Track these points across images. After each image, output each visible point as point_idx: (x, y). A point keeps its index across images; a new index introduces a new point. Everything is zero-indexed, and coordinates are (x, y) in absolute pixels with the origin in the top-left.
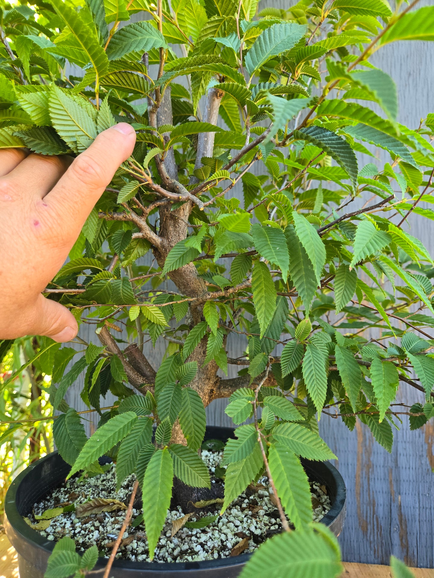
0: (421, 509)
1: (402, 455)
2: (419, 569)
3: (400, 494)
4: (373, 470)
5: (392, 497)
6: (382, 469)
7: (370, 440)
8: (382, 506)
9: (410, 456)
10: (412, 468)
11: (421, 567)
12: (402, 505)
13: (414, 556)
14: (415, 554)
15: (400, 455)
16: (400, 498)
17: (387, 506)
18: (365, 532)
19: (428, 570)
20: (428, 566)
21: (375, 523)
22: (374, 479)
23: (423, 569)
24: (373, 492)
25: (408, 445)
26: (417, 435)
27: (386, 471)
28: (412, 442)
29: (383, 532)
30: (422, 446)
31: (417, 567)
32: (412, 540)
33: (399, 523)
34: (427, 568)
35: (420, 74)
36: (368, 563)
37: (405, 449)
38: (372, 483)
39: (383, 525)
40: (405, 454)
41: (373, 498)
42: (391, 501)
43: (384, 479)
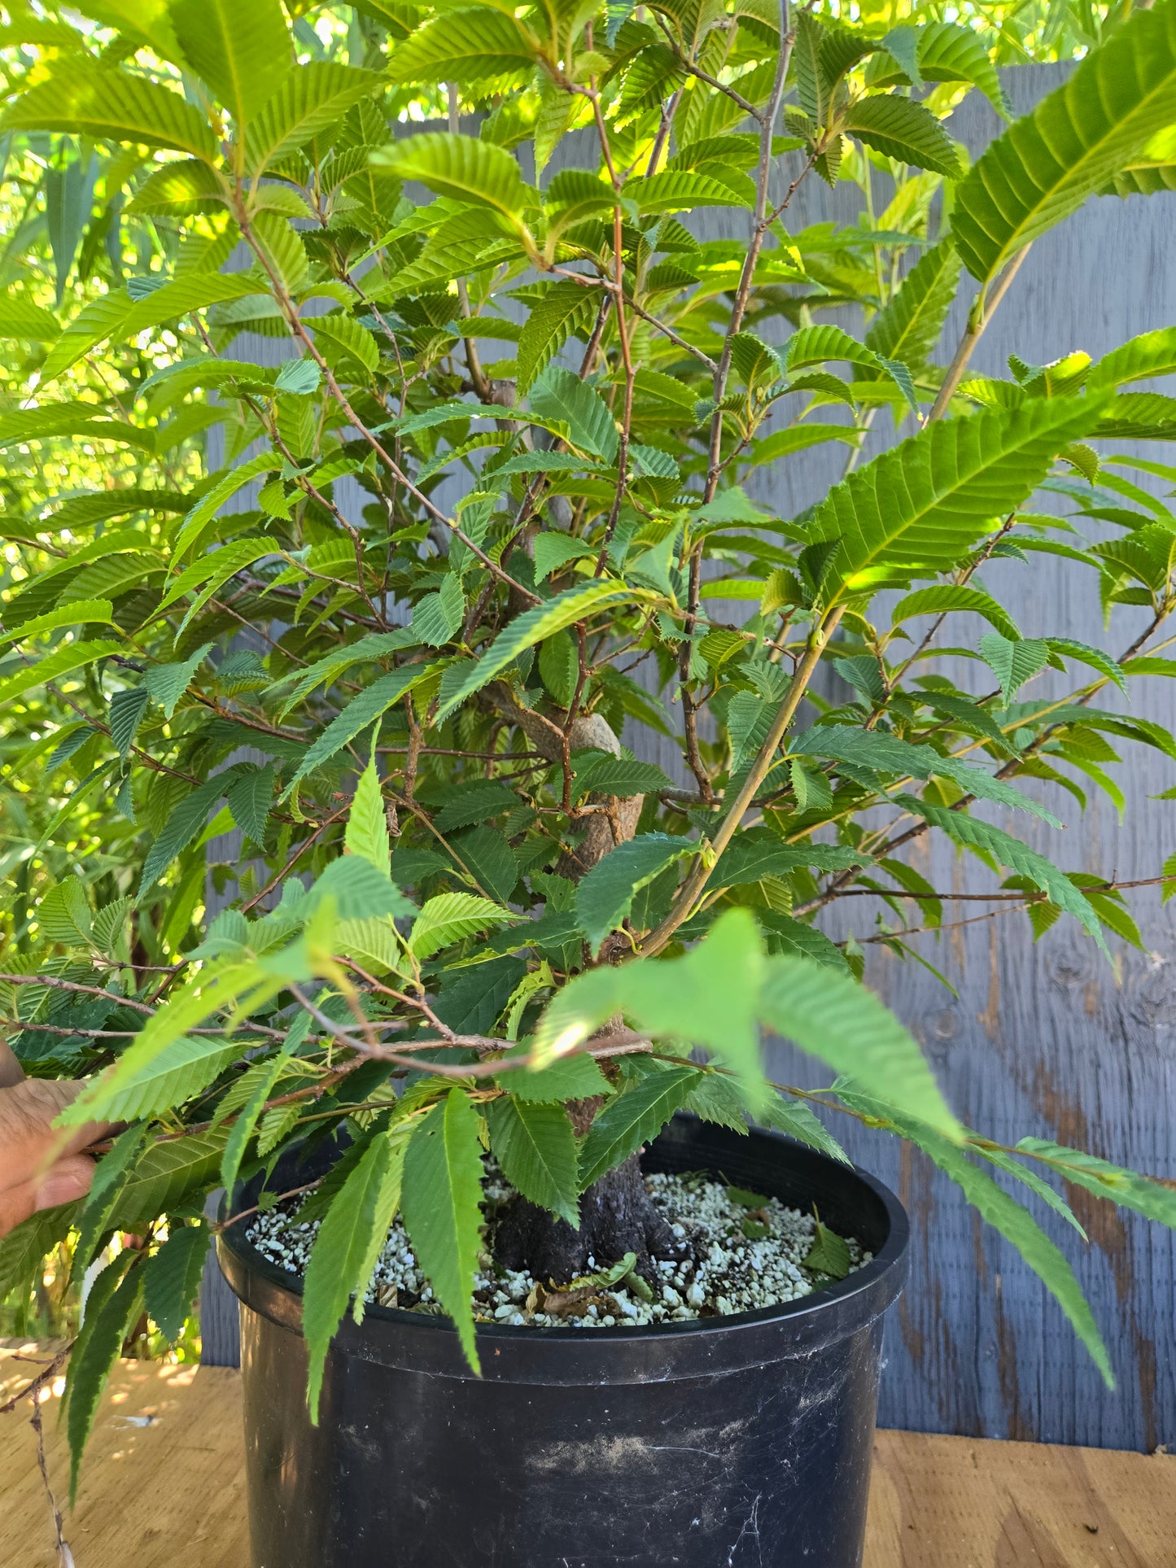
0: (1049, 1308)
2: (1042, 1446)
3: (998, 1271)
4: (936, 1216)
5: (981, 1278)
6: (958, 1212)
8: (957, 1301)
11: (1047, 1442)
12: (1004, 1296)
13: (1031, 1417)
14: (1035, 1410)
16: (998, 1280)
17: (969, 1299)
18: (918, 1358)
19: (1065, 1448)
20: (1065, 1440)
21: (942, 1340)
22: (940, 1235)
23: (1052, 1447)
24: (936, 1266)
27: (967, 1218)
29: (959, 1360)
31: (1039, 1441)
32: (1028, 1380)
33: (996, 1339)
34: (1061, 1443)
35: (1054, 288)
36: (923, 1430)
38: (933, 1245)
39: (959, 1342)
41: (937, 1279)
42: (979, 1286)
43: (963, 1235)
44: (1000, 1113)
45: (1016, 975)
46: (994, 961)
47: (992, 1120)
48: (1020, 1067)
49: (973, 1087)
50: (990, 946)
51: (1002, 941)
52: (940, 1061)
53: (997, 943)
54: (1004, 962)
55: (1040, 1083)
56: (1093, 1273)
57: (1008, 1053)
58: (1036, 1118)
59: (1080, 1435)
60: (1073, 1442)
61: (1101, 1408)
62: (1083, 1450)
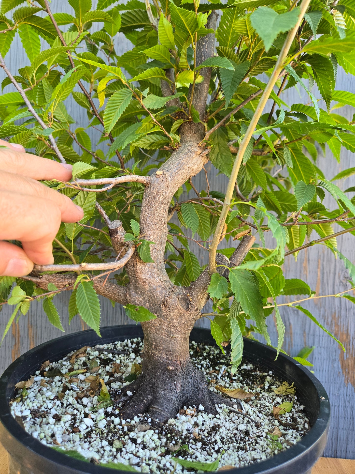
1: (317, 359)
7: (289, 345)
9: (324, 359)
10: (325, 371)
11: (326, 457)
15: (315, 358)
19: (333, 459)
23: (328, 458)
25: (323, 350)
26: (332, 341)
28: (327, 348)
30: (336, 351)
34: (332, 457)
37: (320, 354)
40: (320, 358)
45: (327, 279)
46: (319, 274)
47: (314, 335)
48: (326, 315)
50: (318, 268)
51: (323, 265)
52: (296, 312)
53: (320, 266)
54: (323, 274)
55: (334, 321)
56: (348, 394)
57: (322, 310)
59: (338, 454)
60: (336, 457)
61: (347, 444)
62: (340, 460)
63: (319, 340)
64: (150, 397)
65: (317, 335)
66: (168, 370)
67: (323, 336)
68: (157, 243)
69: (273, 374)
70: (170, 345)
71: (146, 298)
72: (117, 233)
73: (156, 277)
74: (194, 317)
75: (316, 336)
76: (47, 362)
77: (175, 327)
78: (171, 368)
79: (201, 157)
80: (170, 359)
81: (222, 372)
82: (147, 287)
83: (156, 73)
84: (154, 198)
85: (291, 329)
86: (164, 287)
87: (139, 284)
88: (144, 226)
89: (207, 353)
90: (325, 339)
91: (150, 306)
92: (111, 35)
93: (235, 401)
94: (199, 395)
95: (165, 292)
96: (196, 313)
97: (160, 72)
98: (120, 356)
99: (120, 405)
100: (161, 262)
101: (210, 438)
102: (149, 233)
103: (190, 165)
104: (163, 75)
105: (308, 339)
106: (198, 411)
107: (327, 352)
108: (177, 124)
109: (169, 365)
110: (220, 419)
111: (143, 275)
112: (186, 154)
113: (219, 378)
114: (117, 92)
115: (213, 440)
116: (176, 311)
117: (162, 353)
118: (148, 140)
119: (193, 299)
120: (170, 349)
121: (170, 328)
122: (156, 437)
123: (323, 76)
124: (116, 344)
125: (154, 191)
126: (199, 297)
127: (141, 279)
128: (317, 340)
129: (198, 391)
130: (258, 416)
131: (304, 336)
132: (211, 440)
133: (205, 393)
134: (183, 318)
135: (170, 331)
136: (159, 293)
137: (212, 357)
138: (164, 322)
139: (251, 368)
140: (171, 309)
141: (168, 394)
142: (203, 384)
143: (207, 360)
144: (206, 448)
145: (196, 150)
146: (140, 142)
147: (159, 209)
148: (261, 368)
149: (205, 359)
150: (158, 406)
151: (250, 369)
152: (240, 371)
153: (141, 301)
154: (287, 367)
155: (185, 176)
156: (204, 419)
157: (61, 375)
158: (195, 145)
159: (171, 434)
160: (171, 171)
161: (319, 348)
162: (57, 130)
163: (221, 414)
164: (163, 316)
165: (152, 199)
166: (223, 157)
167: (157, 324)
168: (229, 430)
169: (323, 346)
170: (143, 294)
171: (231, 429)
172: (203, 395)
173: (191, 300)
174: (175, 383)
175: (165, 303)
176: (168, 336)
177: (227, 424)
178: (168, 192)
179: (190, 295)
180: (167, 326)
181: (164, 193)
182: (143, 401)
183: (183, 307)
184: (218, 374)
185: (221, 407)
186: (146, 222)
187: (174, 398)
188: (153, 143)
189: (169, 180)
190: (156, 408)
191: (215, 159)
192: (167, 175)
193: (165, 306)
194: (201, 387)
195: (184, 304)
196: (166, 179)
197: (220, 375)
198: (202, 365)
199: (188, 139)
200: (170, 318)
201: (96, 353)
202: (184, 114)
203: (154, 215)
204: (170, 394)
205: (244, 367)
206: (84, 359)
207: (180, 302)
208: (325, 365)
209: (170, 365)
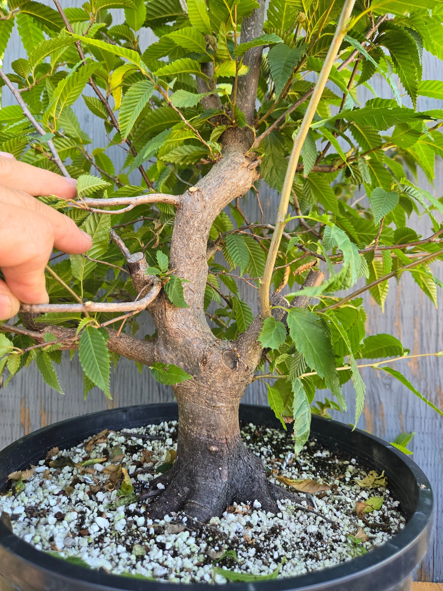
0: (440, 513)
1: (419, 448)
2: (435, 584)
7: (381, 431)
9: (428, 449)
10: (431, 465)
11: (437, 582)
13: (429, 569)
14: (431, 566)
15: (417, 448)
23: (439, 583)
25: (426, 437)
26: (438, 425)
28: (431, 433)
31: (433, 582)
37: (423, 442)
40: (423, 447)
44: (417, 414)
45: (428, 343)
46: (417, 335)
47: (413, 417)
48: (429, 390)
49: (404, 401)
50: (415, 327)
51: (421, 324)
52: (387, 387)
53: (418, 326)
54: (422, 335)
55: (439, 398)
57: (423, 382)
58: (436, 415)
63: (421, 423)
64: (186, 489)
65: (418, 418)
66: (210, 452)
67: (425, 418)
68: (193, 282)
69: (357, 462)
70: (213, 418)
71: (179, 355)
72: (139, 268)
73: (191, 326)
74: (244, 379)
75: (416, 418)
76: (56, 449)
77: (217, 392)
78: (214, 448)
79: (249, 170)
80: (213, 436)
81: (287, 461)
82: (181, 340)
83: (189, 67)
84: (188, 222)
85: (382, 409)
86: (203, 339)
87: (170, 336)
88: (176, 260)
89: (268, 437)
90: (428, 422)
91: (185, 366)
92: (134, 29)
93: (304, 496)
94: (253, 487)
95: (204, 346)
96: (246, 374)
97: (193, 66)
98: (153, 442)
99: (147, 502)
100: (198, 308)
101: (267, 543)
102: (182, 269)
103: (233, 180)
104: (197, 69)
105: (406, 421)
106: (253, 508)
107: (432, 440)
108: (218, 131)
109: (211, 444)
110: (282, 518)
111: (174, 324)
112: (229, 166)
113: (284, 467)
114: (135, 85)
115: (272, 546)
116: (219, 371)
117: (201, 429)
118: (180, 152)
119: (241, 355)
120: (212, 422)
121: (212, 394)
122: (192, 541)
123: (405, 61)
124: (149, 428)
125: (187, 213)
126: (250, 352)
127: (171, 329)
128: (417, 423)
129: (253, 481)
130: (335, 515)
131: (400, 419)
132: (269, 545)
133: (262, 485)
134: (229, 380)
135: (212, 398)
136: (195, 348)
137: (275, 442)
138: (204, 387)
139: (327, 455)
140: (213, 368)
141: (211, 484)
142: (259, 472)
143: (269, 446)
144: (262, 556)
145: (242, 161)
146: (170, 155)
147: (194, 238)
148: (340, 456)
149: (267, 445)
150: (197, 500)
151: (325, 456)
152: (313, 459)
153: (172, 359)
154: (375, 452)
155: (228, 194)
156: (260, 519)
157: (72, 464)
158: (241, 155)
159: (213, 537)
160: (209, 187)
161: (421, 435)
162: (67, 148)
163: (283, 512)
164: (202, 378)
165: (184, 224)
166: (279, 172)
167: (194, 389)
168: (294, 533)
169: (427, 431)
170: (175, 349)
171: (298, 532)
172: (260, 487)
173: (239, 356)
174: (220, 469)
175: (204, 360)
176: (209, 405)
177: (292, 526)
178: (205, 214)
179: (237, 351)
180: (207, 392)
181: (200, 216)
182: (177, 495)
183: (228, 365)
184: (282, 463)
185: (284, 504)
186: (177, 256)
187: (219, 490)
188: (186, 156)
189: (207, 199)
190: (194, 503)
191: (269, 176)
192: (203, 192)
193: (204, 364)
194: (256, 476)
195: (229, 362)
196: (203, 197)
197: (285, 465)
198: (262, 453)
199: (232, 149)
200: (211, 381)
201: (122, 439)
202: (227, 119)
203: (188, 245)
204: (214, 484)
205: (319, 454)
206: (104, 445)
207: (225, 359)
208: (429, 457)
209: (213, 445)
